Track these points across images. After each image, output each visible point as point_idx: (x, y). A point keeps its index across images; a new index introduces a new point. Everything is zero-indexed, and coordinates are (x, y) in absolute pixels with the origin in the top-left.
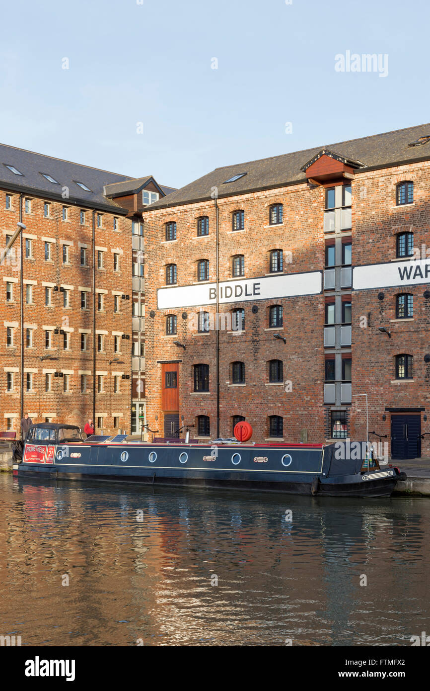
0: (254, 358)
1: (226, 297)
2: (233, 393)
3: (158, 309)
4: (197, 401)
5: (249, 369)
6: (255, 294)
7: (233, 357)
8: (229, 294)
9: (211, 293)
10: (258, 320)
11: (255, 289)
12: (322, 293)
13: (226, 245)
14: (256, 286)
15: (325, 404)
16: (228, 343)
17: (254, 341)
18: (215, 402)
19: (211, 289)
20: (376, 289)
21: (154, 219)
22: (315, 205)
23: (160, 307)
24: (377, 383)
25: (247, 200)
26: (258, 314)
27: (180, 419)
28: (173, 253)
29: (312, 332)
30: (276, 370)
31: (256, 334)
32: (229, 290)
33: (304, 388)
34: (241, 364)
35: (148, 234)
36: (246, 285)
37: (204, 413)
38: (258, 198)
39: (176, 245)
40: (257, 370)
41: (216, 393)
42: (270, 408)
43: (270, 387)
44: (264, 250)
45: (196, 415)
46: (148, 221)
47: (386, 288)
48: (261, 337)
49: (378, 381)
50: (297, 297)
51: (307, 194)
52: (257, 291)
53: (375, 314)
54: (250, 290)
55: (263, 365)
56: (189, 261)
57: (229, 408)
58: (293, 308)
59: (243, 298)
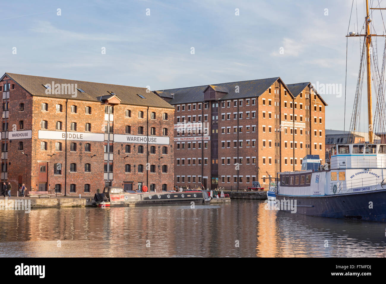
0: (80, 162)
1: (69, 138)
2: (72, 175)
3: (38, 138)
4: (56, 178)
5: (78, 166)
6: (80, 138)
7: (72, 161)
8: (70, 137)
9: (63, 135)
10: (82, 148)
11: (81, 136)
12: (104, 141)
13: (70, 117)
14: (81, 135)
15: (104, 180)
16: (70, 156)
17: (80, 156)
18: (64, 179)
19: (63, 134)
20: (121, 143)
21: (38, 100)
22: (102, 110)
23: (39, 137)
24: (121, 173)
25: (78, 103)
26: (82, 146)
27: (48, 186)
28: (46, 116)
29: (101, 154)
30: (88, 167)
31: (81, 153)
32: (70, 135)
33: (98, 174)
34: (75, 164)
35: (34, 106)
36: (77, 135)
37: (59, 183)
38: (83, 103)
39: (48, 113)
40: (81, 167)
41: (65, 175)
42: (86, 181)
43: (86, 174)
44: (85, 123)
45: (56, 184)
46: (34, 100)
47: (124, 143)
48: (83, 155)
49: (121, 172)
50: (96, 141)
51: (100, 106)
52: (81, 137)
53: (120, 151)
54: (79, 137)
55: (83, 166)
56: (53, 121)
57: (70, 181)
58: (95, 145)
59: (76, 139)
